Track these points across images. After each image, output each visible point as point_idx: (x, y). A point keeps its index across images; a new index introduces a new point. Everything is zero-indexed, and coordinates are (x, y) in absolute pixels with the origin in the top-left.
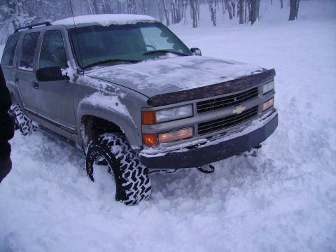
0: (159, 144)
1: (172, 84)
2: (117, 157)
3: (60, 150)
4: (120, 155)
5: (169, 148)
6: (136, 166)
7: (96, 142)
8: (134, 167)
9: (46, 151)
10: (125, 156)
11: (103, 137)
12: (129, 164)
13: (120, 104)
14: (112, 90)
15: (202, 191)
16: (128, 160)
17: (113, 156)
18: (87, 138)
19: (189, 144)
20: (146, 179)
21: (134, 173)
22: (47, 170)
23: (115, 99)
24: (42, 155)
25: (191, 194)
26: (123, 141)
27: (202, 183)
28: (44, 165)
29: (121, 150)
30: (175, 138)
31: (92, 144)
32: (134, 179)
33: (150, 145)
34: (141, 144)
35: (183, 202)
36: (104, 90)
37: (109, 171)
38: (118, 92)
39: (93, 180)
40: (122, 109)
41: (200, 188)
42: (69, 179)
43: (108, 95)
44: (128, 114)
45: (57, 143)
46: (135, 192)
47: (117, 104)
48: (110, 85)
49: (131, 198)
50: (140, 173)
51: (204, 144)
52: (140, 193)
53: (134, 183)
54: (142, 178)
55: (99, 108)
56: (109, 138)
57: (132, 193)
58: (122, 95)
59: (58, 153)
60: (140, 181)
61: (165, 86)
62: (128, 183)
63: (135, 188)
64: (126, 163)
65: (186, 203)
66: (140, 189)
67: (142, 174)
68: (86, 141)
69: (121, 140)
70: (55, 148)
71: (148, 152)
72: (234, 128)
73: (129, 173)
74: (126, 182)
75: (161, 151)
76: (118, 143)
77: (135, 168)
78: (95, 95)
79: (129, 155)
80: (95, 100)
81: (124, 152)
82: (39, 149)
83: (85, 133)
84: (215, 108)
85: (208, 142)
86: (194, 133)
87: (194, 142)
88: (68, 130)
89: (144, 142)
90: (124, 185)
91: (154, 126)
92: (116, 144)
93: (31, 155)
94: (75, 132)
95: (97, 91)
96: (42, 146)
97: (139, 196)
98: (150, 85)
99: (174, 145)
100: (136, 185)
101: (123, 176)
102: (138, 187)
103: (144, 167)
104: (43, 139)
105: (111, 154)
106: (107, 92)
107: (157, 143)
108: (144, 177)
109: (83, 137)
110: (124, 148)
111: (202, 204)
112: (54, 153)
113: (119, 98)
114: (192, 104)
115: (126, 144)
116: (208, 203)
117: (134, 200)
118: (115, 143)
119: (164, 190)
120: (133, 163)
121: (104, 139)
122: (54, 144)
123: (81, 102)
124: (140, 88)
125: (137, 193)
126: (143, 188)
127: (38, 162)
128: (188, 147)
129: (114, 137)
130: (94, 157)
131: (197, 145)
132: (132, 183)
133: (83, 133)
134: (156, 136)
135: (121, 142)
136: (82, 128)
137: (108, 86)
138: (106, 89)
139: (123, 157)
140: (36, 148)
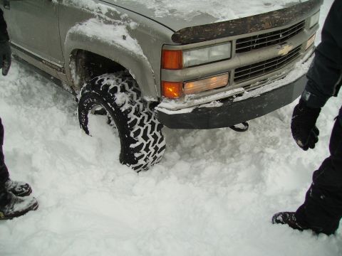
0: (184, 96)
1: (203, 11)
2: (123, 109)
3: (42, 86)
4: (127, 106)
5: (197, 102)
6: (148, 120)
7: (92, 86)
8: (145, 122)
9: (24, 88)
10: (134, 107)
11: (102, 80)
12: (139, 119)
13: (129, 37)
14: (117, 17)
15: (226, 148)
16: (136, 113)
17: (117, 108)
18: (79, 78)
19: (222, 95)
20: (160, 137)
21: (146, 131)
22: (27, 117)
23: (121, 30)
24: (20, 94)
25: (211, 152)
26: (130, 86)
27: (225, 139)
28: (23, 110)
29: (128, 100)
30: (205, 88)
31: (87, 88)
32: (145, 137)
33: (171, 98)
34: (158, 95)
35: (207, 166)
36: (103, 16)
37: (109, 122)
38: (125, 19)
39: (87, 132)
40: (132, 45)
41: (223, 144)
42: (57, 131)
43: (109, 23)
44: (141, 53)
45: (37, 77)
46: (146, 154)
47: (124, 38)
48: (113, 9)
49: (141, 162)
50: (153, 129)
51: (240, 95)
52: (152, 154)
53: (145, 143)
54: (155, 137)
55: (96, 41)
56: (110, 81)
57: (143, 156)
58: (132, 25)
59: (39, 91)
60: (152, 140)
61: (193, 13)
62: (138, 144)
63: (147, 149)
64: (135, 117)
65: (211, 168)
66: (152, 149)
67: (155, 131)
68: (77, 82)
69: (126, 85)
70: (35, 84)
71: (168, 107)
72: (275, 73)
73: (139, 130)
74: (135, 142)
75: (186, 105)
76: (123, 90)
77: (147, 124)
78: (91, 22)
79: (138, 106)
80: (91, 29)
81: (132, 102)
82: (15, 88)
83: (76, 71)
84: (257, 47)
85: (246, 92)
86: (229, 81)
87: (228, 93)
88: (52, 66)
89: (163, 92)
90: (132, 146)
91: (179, 73)
92: (121, 91)
93: (5, 97)
94: (62, 70)
95: (93, 16)
96: (18, 82)
97: (151, 159)
98: (172, 11)
99: (204, 97)
100: (148, 145)
101: (132, 135)
102: (150, 147)
103: (157, 122)
104: (20, 72)
105: (115, 105)
106: (108, 19)
107: (181, 95)
108: (158, 134)
109: (74, 76)
110: (132, 97)
111: (230, 170)
112: (34, 90)
113: (128, 28)
114: (231, 42)
115: (134, 90)
116: (238, 169)
117: (144, 163)
118: (119, 90)
119: (178, 147)
120: (144, 117)
121: (104, 83)
122: (34, 78)
123: (70, 31)
124: (158, 14)
125: (149, 155)
126: (156, 148)
127: (14, 106)
128: (222, 100)
129: (117, 81)
130: (90, 106)
131: (232, 97)
132: (142, 144)
133: (73, 72)
134: (181, 85)
135: (127, 88)
136: (72, 65)
137: (110, 11)
138: (107, 14)
139: (130, 109)
140: (11, 86)
